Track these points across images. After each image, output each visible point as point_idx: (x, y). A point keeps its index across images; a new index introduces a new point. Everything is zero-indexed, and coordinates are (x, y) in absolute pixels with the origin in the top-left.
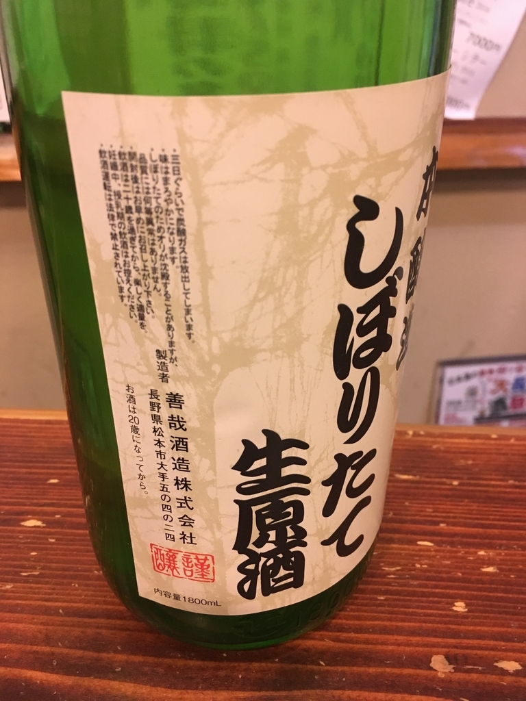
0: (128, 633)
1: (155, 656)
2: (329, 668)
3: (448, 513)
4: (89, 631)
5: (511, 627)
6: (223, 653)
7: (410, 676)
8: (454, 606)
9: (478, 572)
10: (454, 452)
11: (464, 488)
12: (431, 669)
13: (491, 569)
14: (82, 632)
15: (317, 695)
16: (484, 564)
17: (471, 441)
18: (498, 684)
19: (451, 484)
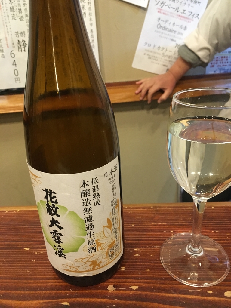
0: (7, 283)
2: (73, 291)
3: (127, 236)
5: (139, 274)
6: (38, 289)
7: (100, 292)
8: (121, 268)
9: (133, 256)
10: (136, 214)
11: (136, 227)
12: (108, 290)
13: (137, 255)
15: (67, 300)
16: (135, 253)
17: (143, 209)
18: (129, 294)
19: (132, 226)
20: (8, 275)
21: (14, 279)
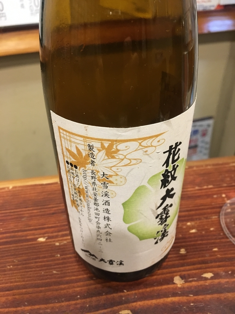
0: (29, 295)
1: (45, 304)
2: (129, 293)
4: (10, 298)
5: (206, 257)
6: (77, 296)
7: (166, 289)
8: (180, 251)
9: (188, 233)
12: (174, 284)
13: (193, 231)
14: (6, 299)
15: (125, 307)
16: (190, 229)
18: (205, 285)
20: (27, 281)
21: (38, 286)
